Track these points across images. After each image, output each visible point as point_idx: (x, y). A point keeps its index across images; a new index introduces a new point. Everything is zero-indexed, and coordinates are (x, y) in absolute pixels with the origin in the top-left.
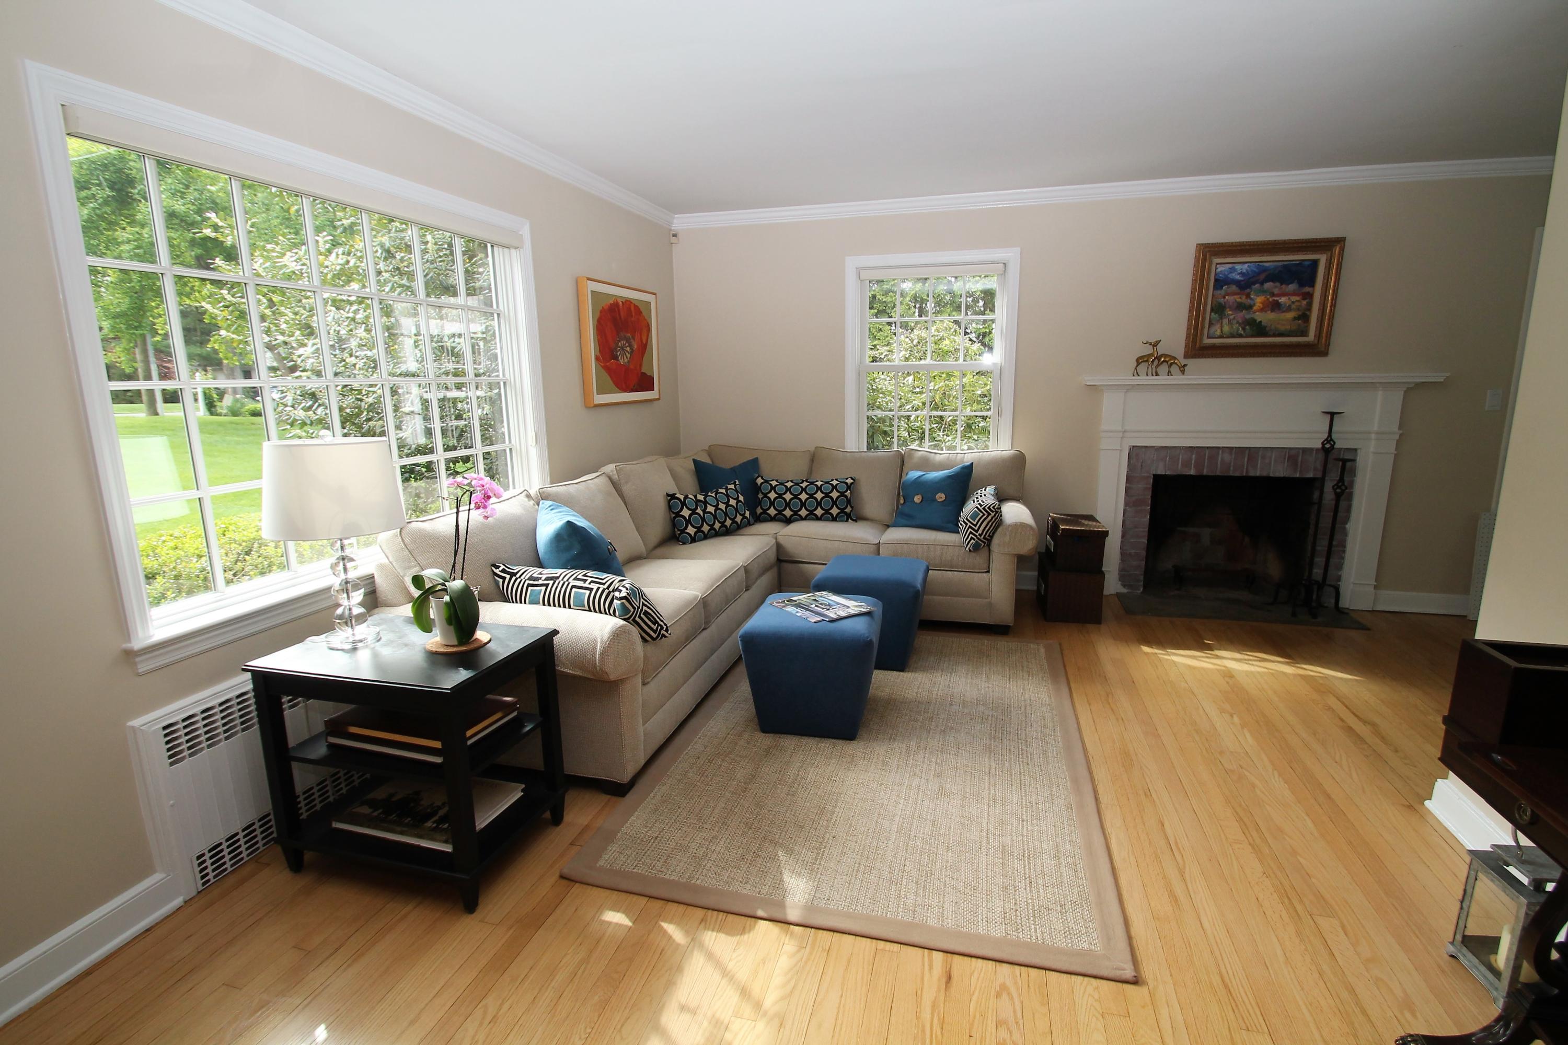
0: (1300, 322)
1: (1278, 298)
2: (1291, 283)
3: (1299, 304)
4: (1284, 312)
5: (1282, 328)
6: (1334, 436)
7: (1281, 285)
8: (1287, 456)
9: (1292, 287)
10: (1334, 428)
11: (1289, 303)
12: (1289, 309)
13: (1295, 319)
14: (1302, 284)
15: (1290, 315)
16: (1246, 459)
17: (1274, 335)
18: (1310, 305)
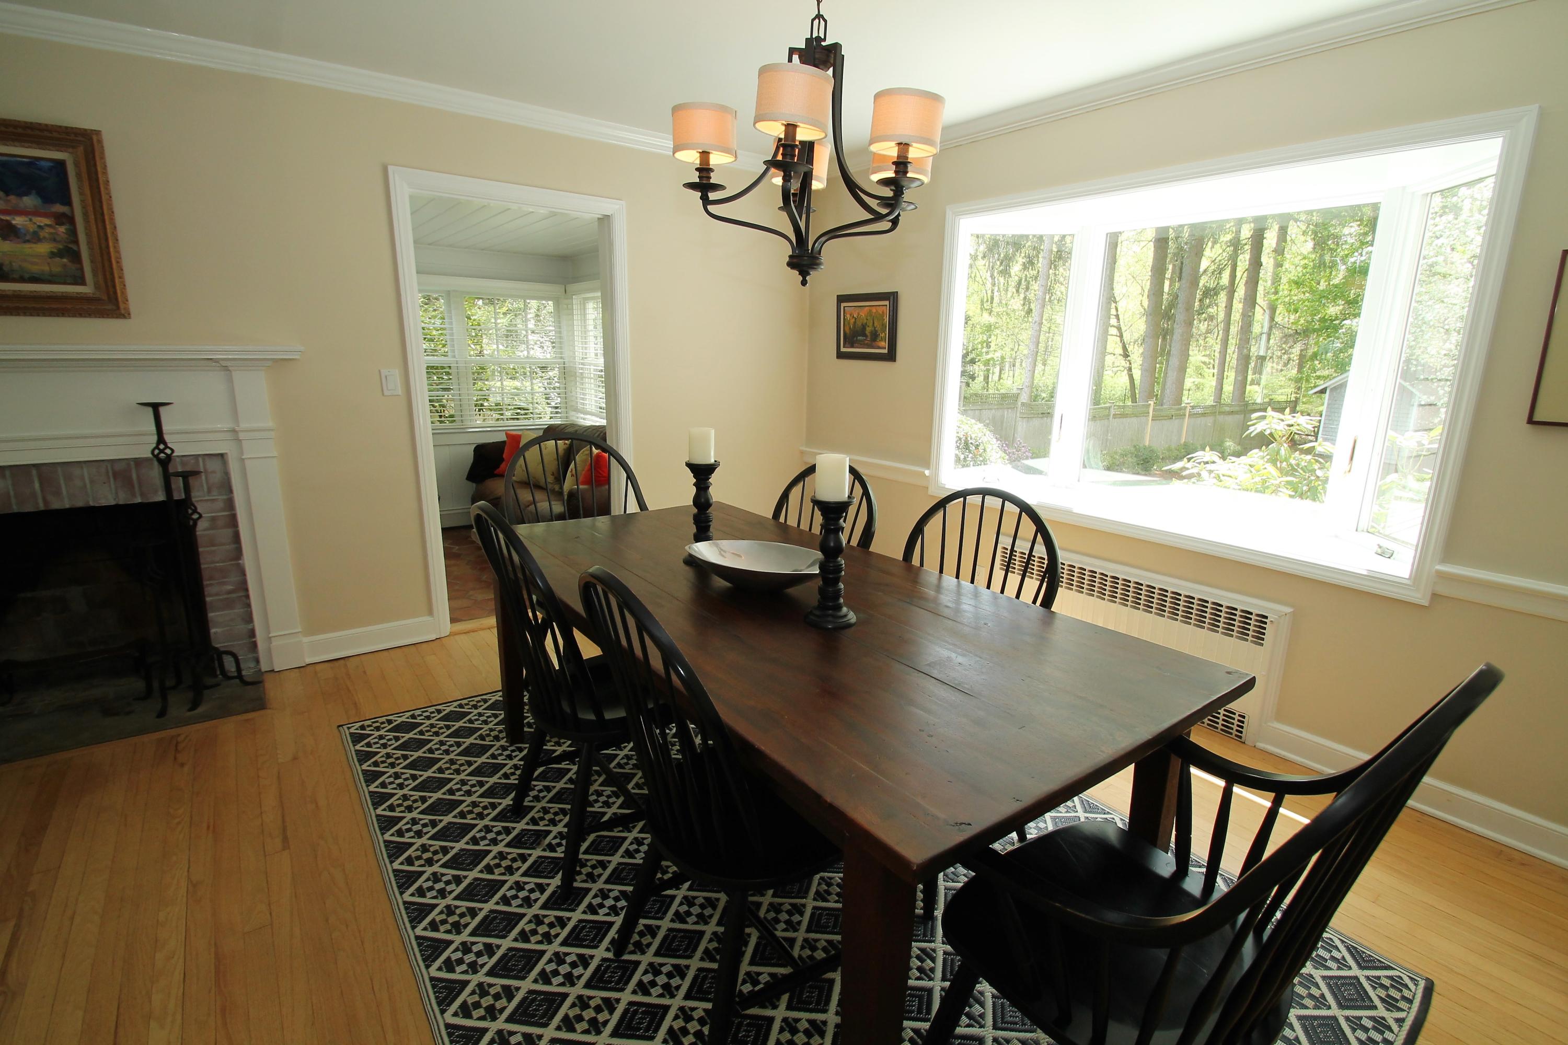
0: (65, 260)
1: (8, 218)
2: (26, 194)
3: (52, 231)
4: (28, 241)
5: (35, 269)
6: (167, 438)
7: (7, 195)
8: (111, 474)
9: (29, 201)
10: (166, 428)
11: (32, 228)
12: (36, 238)
13: (53, 255)
14: (47, 199)
15: (43, 248)
16: (37, 485)
17: (22, 280)
18: (73, 232)
